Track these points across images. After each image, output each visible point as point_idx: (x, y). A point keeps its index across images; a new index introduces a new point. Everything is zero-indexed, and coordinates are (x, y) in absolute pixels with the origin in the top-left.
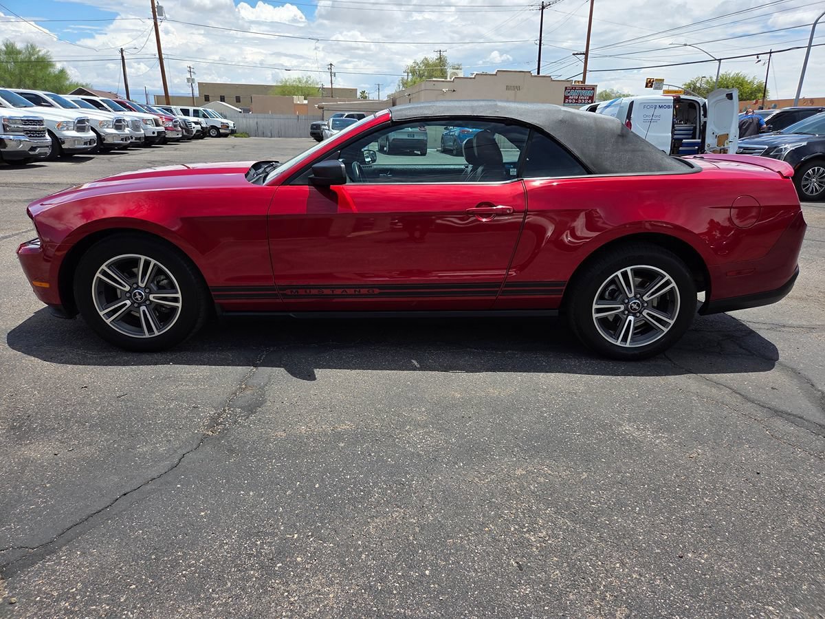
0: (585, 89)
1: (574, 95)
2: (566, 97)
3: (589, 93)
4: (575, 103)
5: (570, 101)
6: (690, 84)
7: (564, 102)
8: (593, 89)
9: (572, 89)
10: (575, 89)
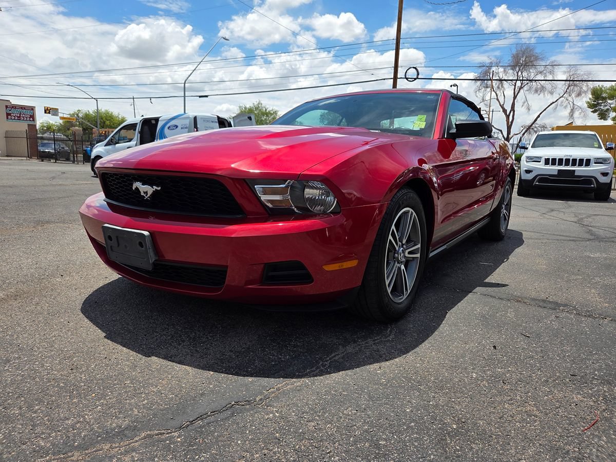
0: (24, 109)
1: (15, 113)
2: (8, 115)
3: (29, 113)
4: (18, 119)
5: (13, 118)
6: (74, 114)
7: (7, 118)
8: (32, 109)
9: (13, 107)
10: (15, 108)
